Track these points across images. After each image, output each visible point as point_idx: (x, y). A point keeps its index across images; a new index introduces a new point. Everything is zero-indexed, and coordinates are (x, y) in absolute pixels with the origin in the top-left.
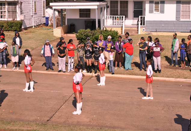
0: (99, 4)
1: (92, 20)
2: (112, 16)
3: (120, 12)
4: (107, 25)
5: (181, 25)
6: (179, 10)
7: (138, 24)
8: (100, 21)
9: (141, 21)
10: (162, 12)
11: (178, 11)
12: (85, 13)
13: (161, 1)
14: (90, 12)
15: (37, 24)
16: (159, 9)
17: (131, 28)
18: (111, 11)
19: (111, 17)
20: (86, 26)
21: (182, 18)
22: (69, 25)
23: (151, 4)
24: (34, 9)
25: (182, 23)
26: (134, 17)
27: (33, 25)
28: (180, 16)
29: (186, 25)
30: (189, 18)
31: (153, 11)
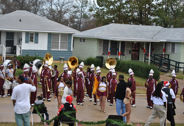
6: (51, 41)
10: (37, 42)
13: (35, 33)
16: (34, 39)
25: (52, 52)
26: (7, 46)
28: (51, 46)
29: (56, 54)
30: (58, 48)
31: (29, 41)
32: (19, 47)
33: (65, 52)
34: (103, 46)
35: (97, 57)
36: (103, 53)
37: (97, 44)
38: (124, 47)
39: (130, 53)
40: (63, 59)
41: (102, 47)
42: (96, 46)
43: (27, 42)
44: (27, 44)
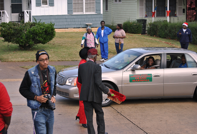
5: (73, 19)
6: (71, 2)
10: (52, 4)
16: (48, 1)
21: (74, 12)
25: (75, 17)
26: (12, 13)
28: (72, 9)
29: (80, 20)
30: (82, 11)
31: (41, 4)
32: (28, 12)
33: (93, 16)
34: (146, 6)
35: (137, 20)
36: (146, 15)
37: (136, 3)
38: (176, 5)
39: (184, 12)
40: (90, 25)
41: (144, 7)
42: (136, 6)
43: (38, 5)
44: (38, 8)
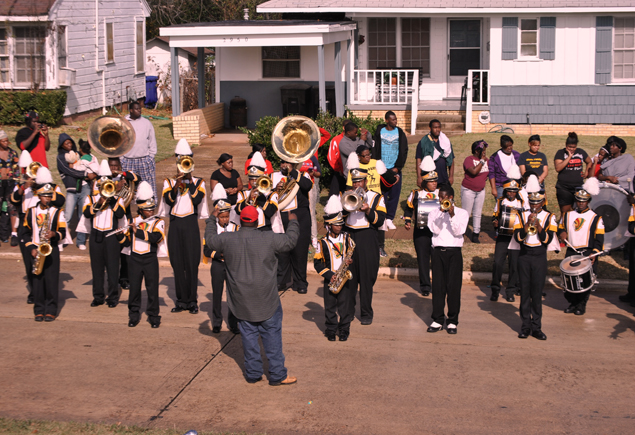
0: (327, 31)
1: (307, 87)
2: (375, 71)
3: (404, 57)
4: (356, 102)
5: (612, 98)
6: (608, 49)
7: (464, 99)
8: (334, 90)
9: (476, 87)
10: (548, 54)
11: (602, 52)
12: (282, 60)
13: (542, 19)
14: (298, 56)
15: (117, 102)
16: (538, 44)
17: (441, 111)
18: (372, 54)
19: (371, 74)
20: (284, 105)
21: (616, 77)
22: (229, 104)
23: (510, 30)
24: (105, 48)
25: (616, 91)
26: (451, 74)
27: (104, 104)
28: (610, 67)
29: (632, 101)
31: (516, 52)
43: (509, 54)
44: (509, 64)
